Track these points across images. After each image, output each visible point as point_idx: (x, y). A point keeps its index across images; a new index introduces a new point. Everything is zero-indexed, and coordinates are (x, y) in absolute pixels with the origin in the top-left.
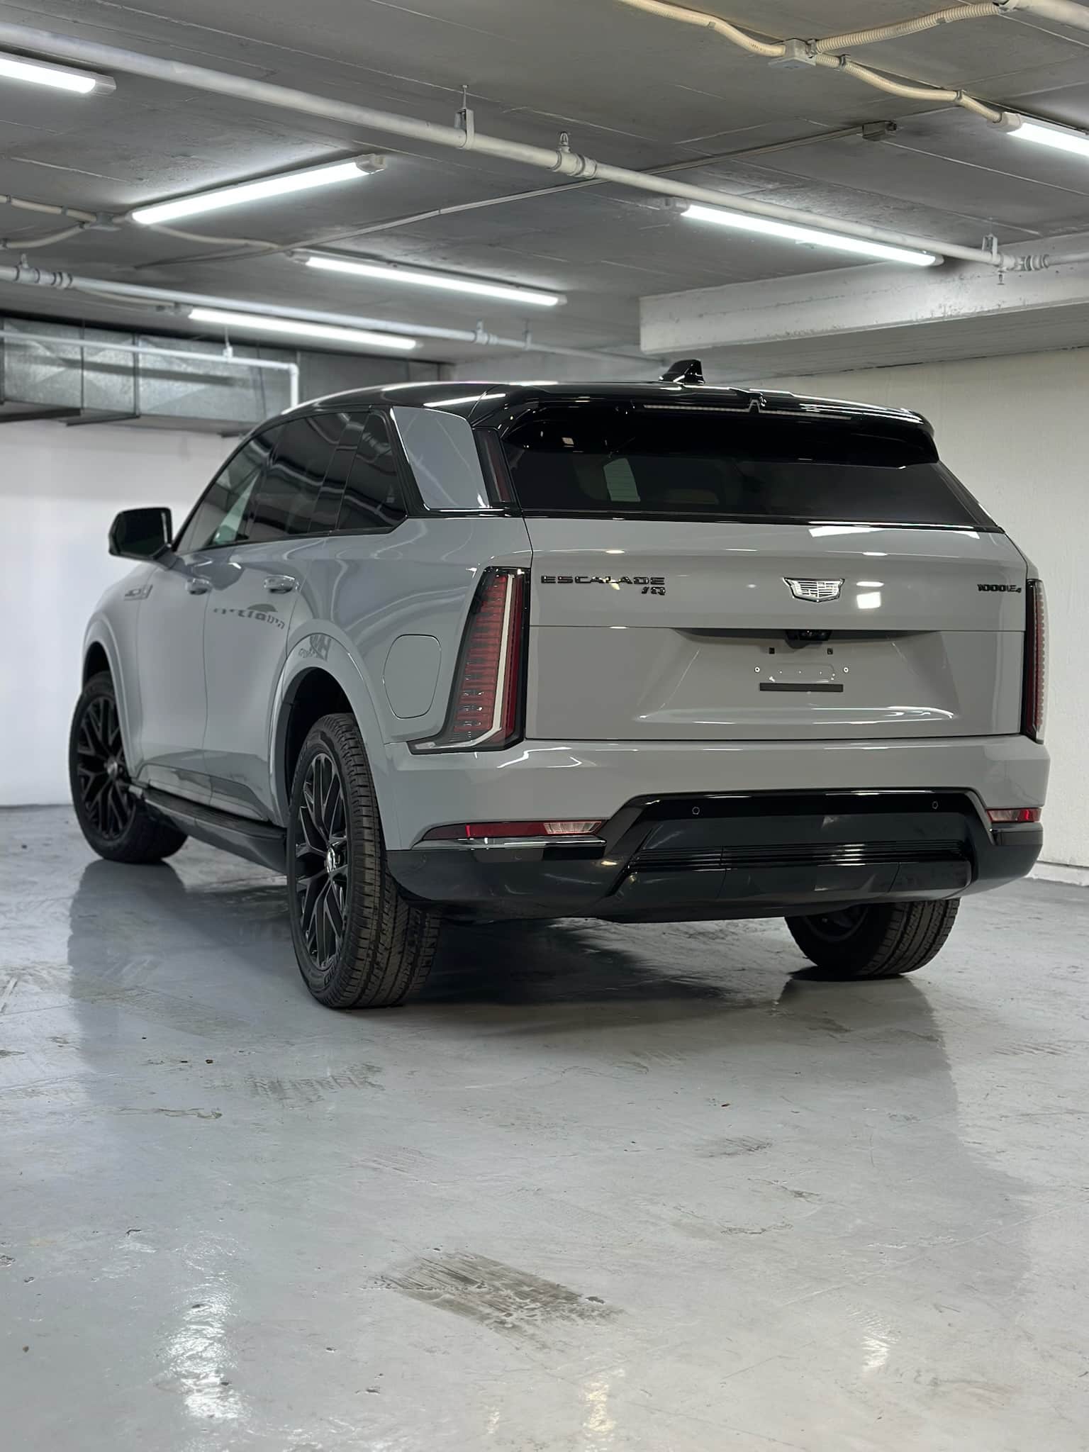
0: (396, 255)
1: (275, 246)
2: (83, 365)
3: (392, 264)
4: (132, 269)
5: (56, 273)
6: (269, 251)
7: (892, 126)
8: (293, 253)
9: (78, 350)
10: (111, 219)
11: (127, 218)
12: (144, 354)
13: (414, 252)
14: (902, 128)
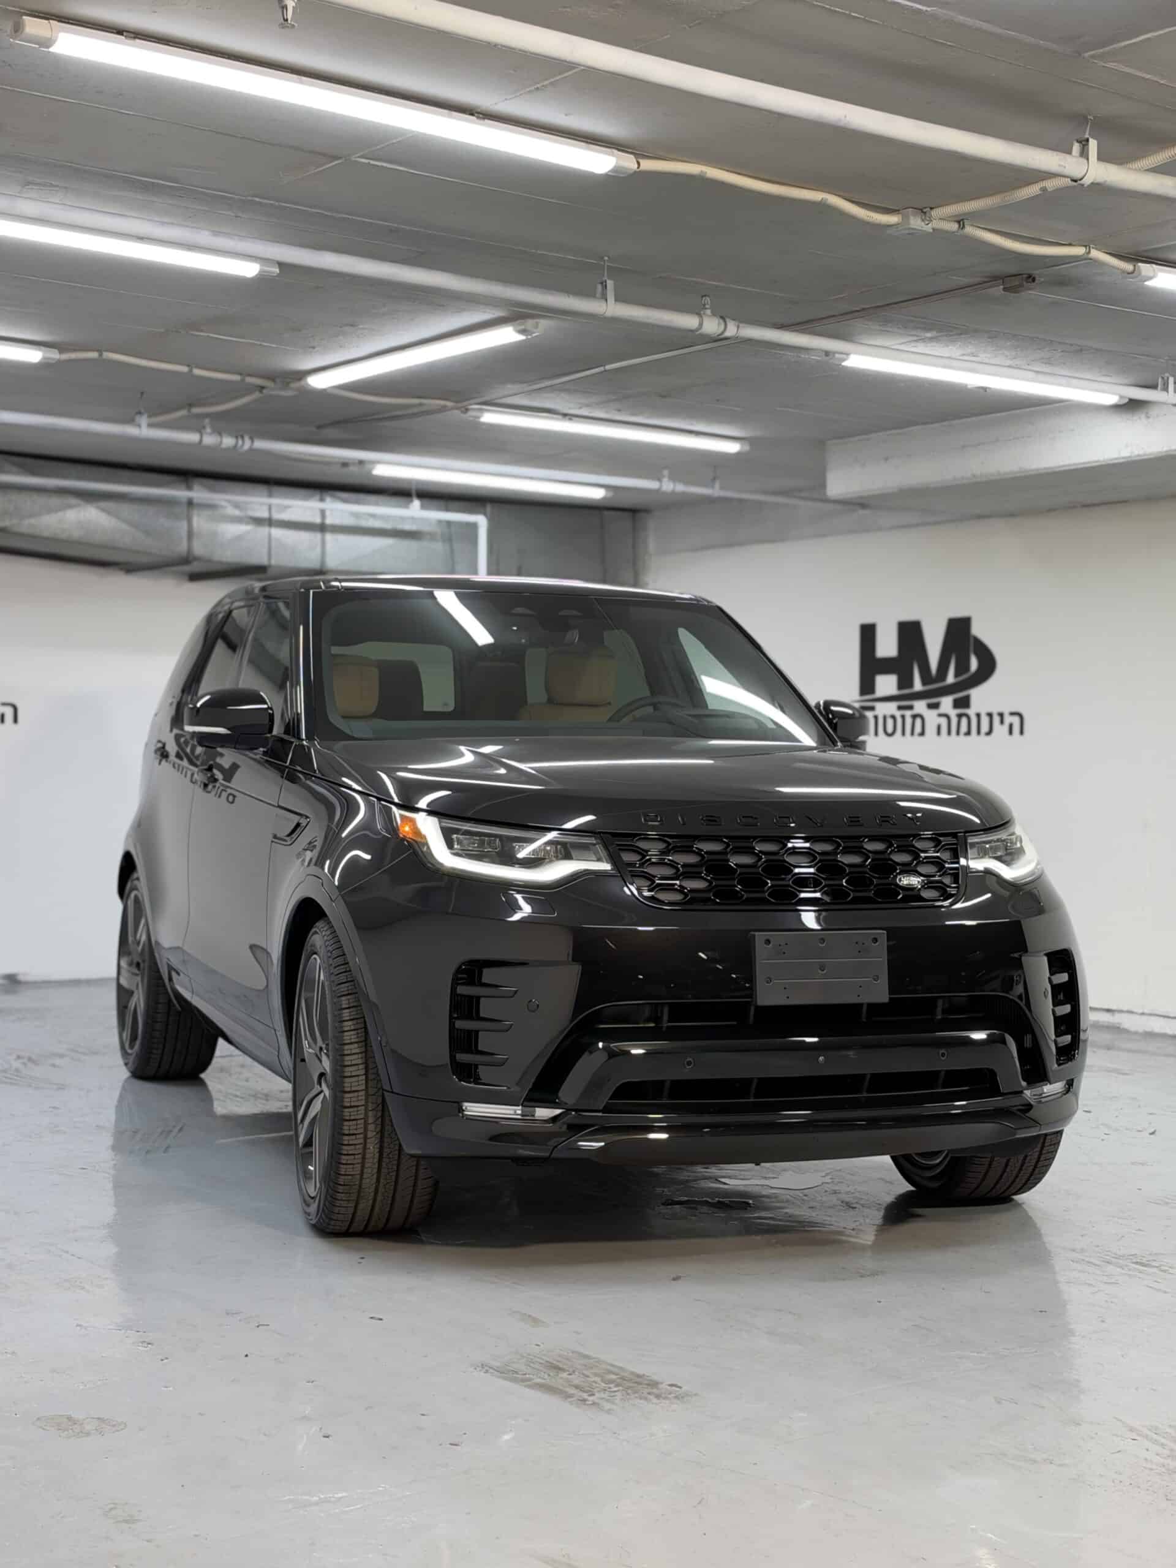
0: (570, 408)
1: (449, 404)
2: (270, 522)
3: (568, 417)
4: (314, 429)
5: (239, 436)
6: (444, 409)
7: (1031, 278)
8: (467, 410)
9: (265, 508)
10: (288, 383)
11: (302, 383)
12: (332, 510)
13: (587, 406)
14: (1042, 280)
